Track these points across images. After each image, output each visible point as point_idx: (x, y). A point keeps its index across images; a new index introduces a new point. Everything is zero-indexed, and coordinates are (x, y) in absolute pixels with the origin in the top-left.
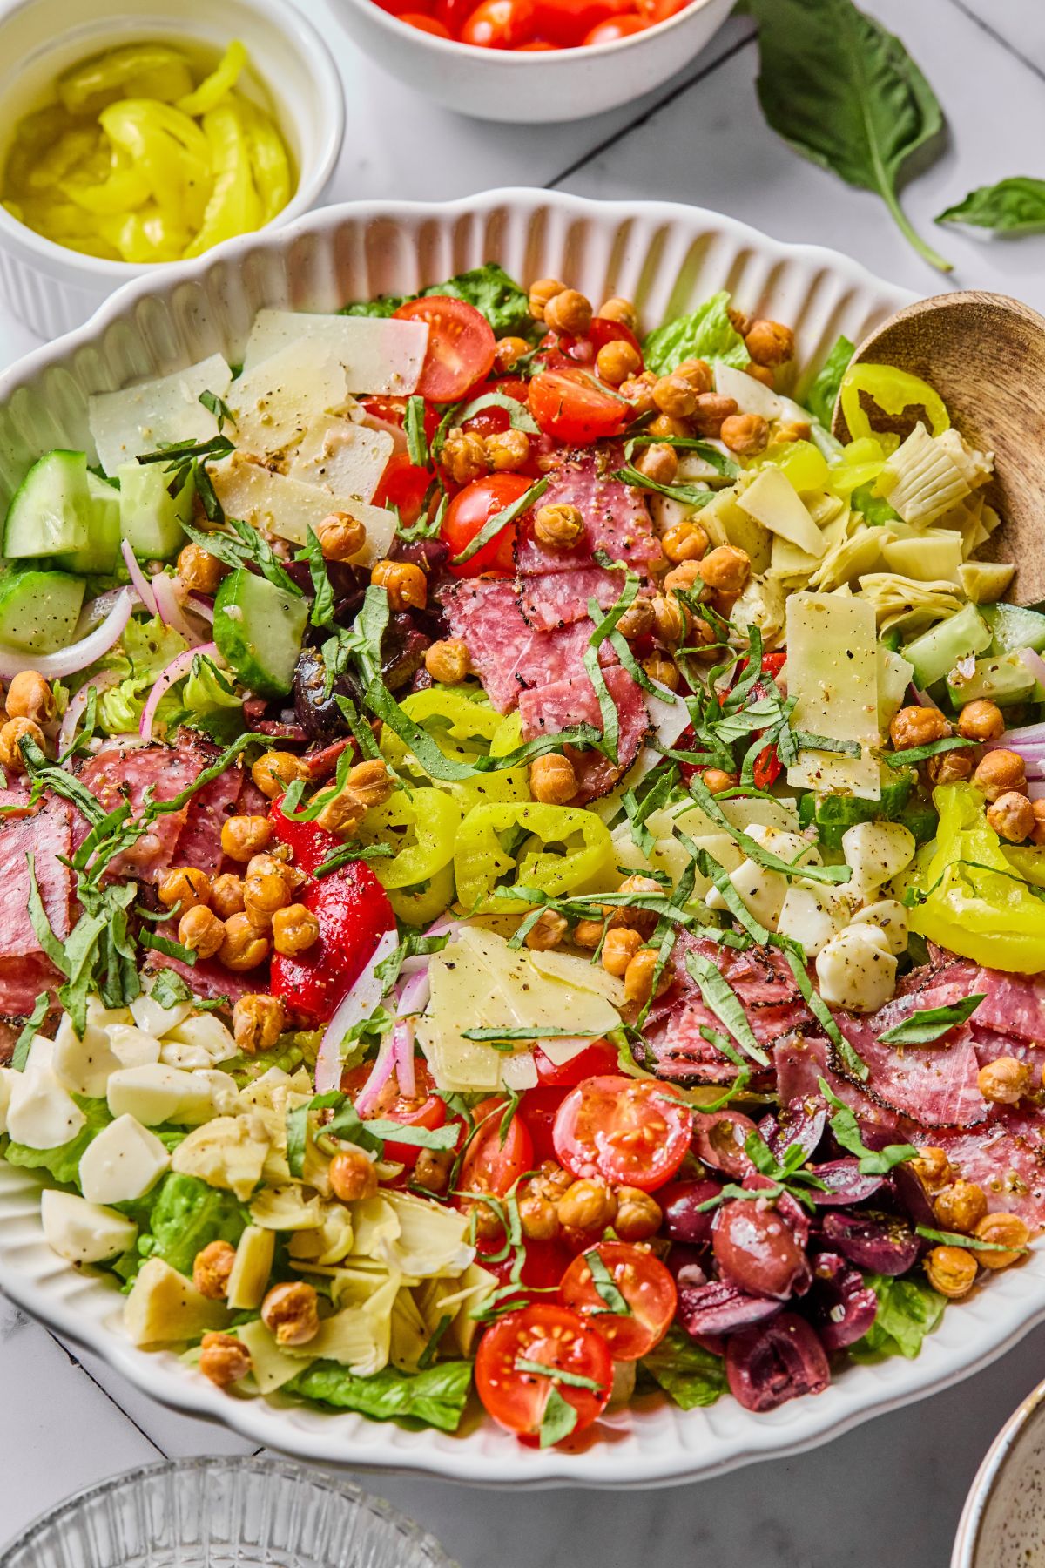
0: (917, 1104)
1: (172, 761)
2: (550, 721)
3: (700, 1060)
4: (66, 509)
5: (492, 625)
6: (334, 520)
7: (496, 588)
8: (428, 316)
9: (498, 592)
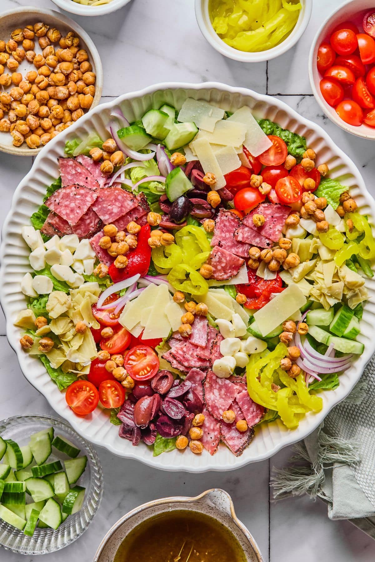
0: (210, 404)
1: (131, 200)
2: (217, 257)
3: (175, 359)
4: (154, 126)
5: (225, 226)
6: (210, 177)
7: (233, 219)
8: (276, 143)
9: (232, 220)
